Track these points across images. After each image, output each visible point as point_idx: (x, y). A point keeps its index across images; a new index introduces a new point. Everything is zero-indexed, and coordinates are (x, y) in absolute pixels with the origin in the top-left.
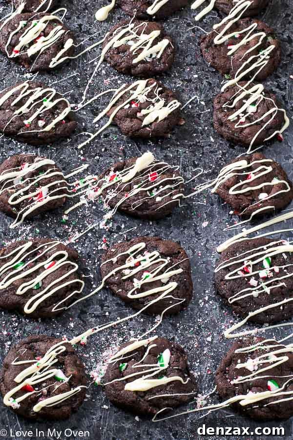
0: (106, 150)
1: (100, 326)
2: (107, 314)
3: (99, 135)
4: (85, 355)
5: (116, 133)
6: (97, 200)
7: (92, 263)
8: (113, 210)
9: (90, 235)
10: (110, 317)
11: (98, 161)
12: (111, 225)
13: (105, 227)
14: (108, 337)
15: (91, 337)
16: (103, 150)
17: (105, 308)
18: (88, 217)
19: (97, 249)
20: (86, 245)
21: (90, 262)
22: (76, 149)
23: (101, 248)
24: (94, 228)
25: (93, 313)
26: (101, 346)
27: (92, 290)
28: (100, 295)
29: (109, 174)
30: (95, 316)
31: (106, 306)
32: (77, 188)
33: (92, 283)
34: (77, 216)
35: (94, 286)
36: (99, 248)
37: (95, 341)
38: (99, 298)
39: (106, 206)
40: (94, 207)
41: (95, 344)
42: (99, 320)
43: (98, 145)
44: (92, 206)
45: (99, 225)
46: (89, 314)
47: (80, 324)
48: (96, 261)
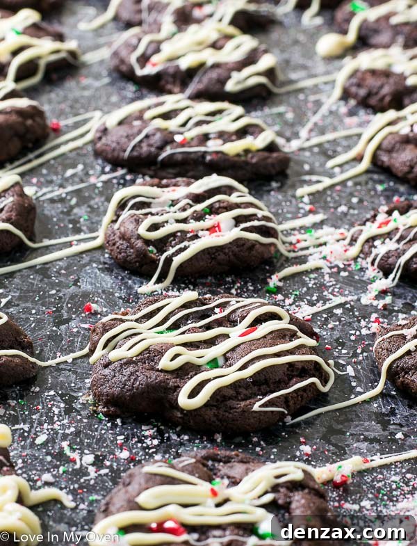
0: (361, 201)
1: (383, 456)
2: (399, 435)
3: (343, 183)
4: (347, 506)
5: (381, 182)
6: (349, 265)
7: (348, 353)
8: (392, 276)
9: (339, 311)
10: (407, 443)
11: (345, 214)
12: (388, 299)
13: (375, 303)
14: (409, 476)
15: (361, 473)
16: (355, 200)
17: (391, 427)
18: (330, 286)
19: (358, 333)
20: (330, 326)
21: (344, 351)
22: (294, 196)
23: (368, 332)
24: (346, 303)
25: (363, 435)
26: (392, 490)
27: (353, 396)
28: (375, 405)
29: (375, 220)
30: (366, 439)
31: (394, 424)
32: (299, 246)
33: (354, 384)
34: (304, 284)
35: (359, 389)
36: (364, 332)
37: (373, 481)
38: (375, 410)
39: (371, 272)
40: (343, 274)
41: (373, 487)
42: (378, 447)
43: (343, 194)
44: (339, 272)
45: (359, 300)
46: (351, 435)
47: (328, 451)
48: (359, 351)
